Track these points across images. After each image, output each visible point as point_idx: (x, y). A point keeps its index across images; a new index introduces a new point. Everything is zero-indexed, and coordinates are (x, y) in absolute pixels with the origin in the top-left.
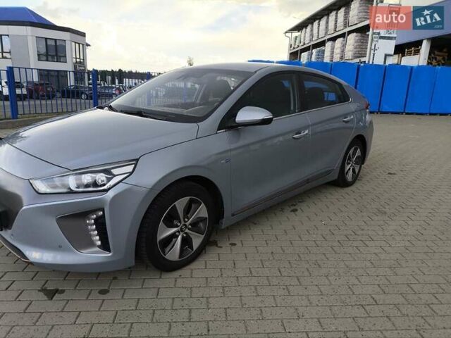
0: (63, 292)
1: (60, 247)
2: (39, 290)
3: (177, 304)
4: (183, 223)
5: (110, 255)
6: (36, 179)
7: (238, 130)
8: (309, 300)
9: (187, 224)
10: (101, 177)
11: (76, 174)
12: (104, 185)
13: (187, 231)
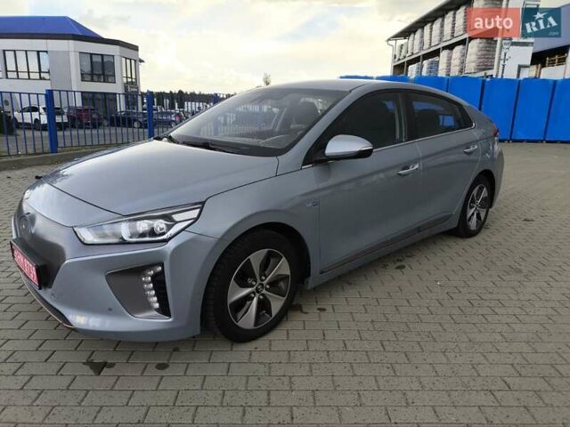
0: (112, 365)
1: (110, 310)
2: (84, 363)
3: (253, 383)
4: (259, 281)
5: (170, 320)
6: (81, 226)
7: (327, 164)
8: (420, 383)
9: (265, 283)
10: (160, 225)
11: (130, 220)
12: (164, 234)
13: (264, 291)
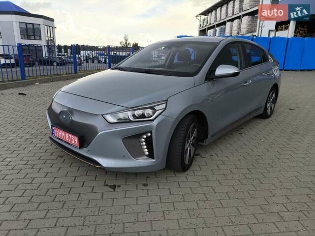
0: (119, 186)
1: (124, 156)
2: (104, 186)
5: (154, 160)
6: (107, 114)
8: (275, 186)
11: (132, 110)
12: (151, 116)
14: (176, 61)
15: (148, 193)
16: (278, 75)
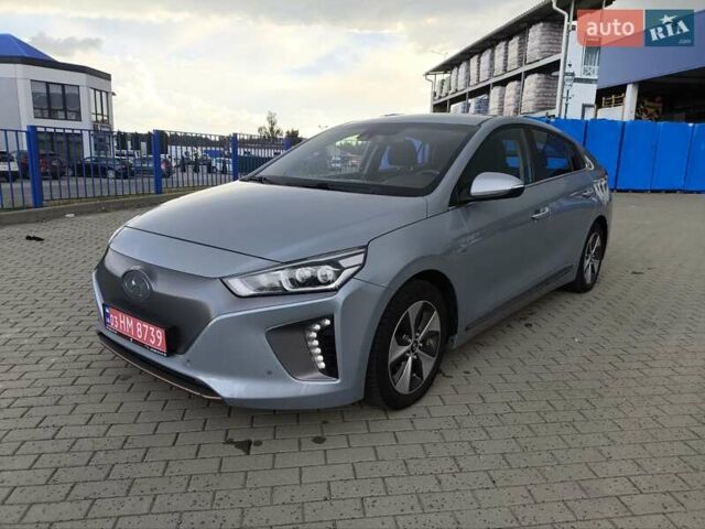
0: (258, 443)
1: (269, 373)
2: (224, 443)
4: (414, 339)
5: (338, 381)
6: (231, 277)
9: (419, 340)
10: (326, 271)
11: (289, 268)
13: (418, 350)
14: (384, 165)
15: (326, 459)
16: (606, 199)
